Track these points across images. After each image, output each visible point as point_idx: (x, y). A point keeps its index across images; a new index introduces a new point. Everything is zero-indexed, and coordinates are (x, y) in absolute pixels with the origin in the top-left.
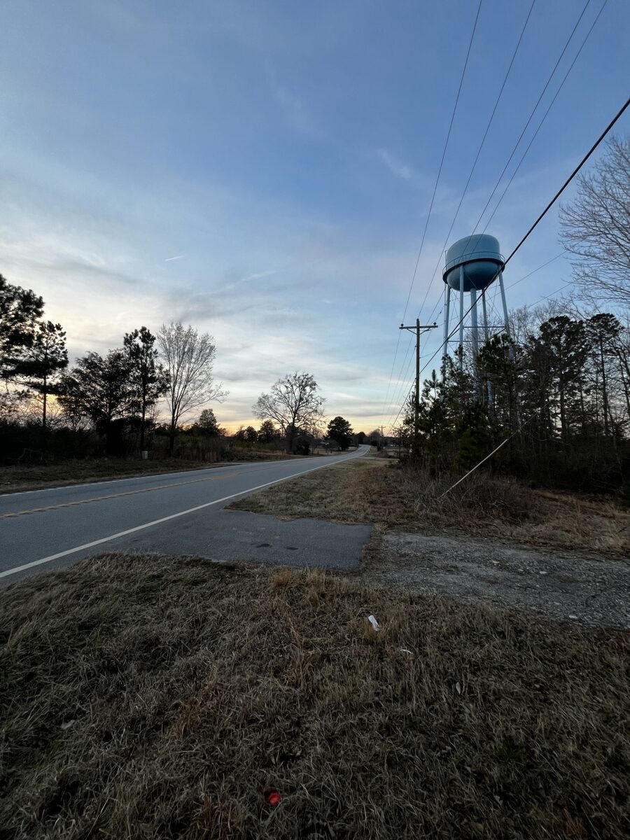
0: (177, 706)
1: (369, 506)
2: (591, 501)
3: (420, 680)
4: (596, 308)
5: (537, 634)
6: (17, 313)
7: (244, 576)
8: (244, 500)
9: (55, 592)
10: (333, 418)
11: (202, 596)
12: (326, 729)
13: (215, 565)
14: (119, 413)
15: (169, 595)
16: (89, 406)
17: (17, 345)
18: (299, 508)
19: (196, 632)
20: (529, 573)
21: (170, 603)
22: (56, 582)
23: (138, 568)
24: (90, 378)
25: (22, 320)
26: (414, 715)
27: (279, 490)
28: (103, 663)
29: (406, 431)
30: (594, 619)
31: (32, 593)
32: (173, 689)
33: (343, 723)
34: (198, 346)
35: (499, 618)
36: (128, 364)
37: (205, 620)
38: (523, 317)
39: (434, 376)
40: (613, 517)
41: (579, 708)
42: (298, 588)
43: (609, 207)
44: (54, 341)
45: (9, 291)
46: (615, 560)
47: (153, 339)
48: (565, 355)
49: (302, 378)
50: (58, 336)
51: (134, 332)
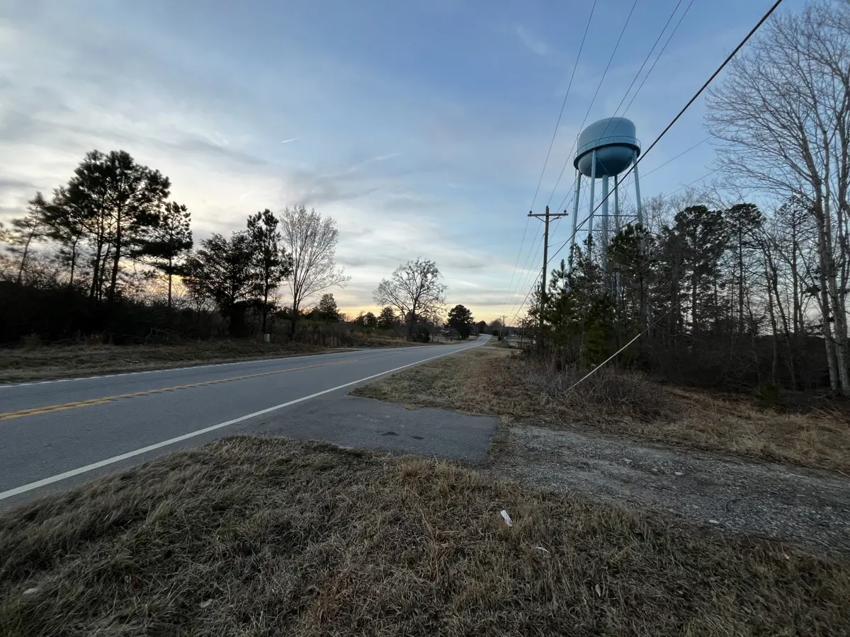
0: (311, 591)
1: (494, 398)
2: (724, 400)
3: (559, 580)
4: (741, 197)
5: (677, 538)
6: (144, 192)
7: (372, 464)
8: (367, 386)
9: (187, 472)
10: (454, 307)
11: (331, 482)
12: (465, 625)
13: (341, 452)
14: (242, 295)
15: (298, 479)
16: (212, 288)
17: (143, 225)
18: (422, 397)
19: (326, 518)
20: (664, 473)
21: (299, 488)
22: (189, 462)
23: (266, 452)
24: (214, 260)
25: (149, 200)
26: (555, 616)
27: (401, 378)
28: (238, 545)
29: (530, 321)
30: (736, 525)
31: (167, 472)
32: (307, 574)
33: (483, 620)
34: (320, 230)
35: (636, 519)
36: (251, 247)
37: (335, 506)
38: (657, 206)
39: (563, 267)
40: (749, 418)
41: (726, 618)
42: (428, 479)
43: (761, 88)
44: (179, 222)
45: (137, 171)
46: (755, 463)
47: (276, 222)
48: (701, 246)
49: (424, 264)
50: (183, 217)
51: (258, 214)
